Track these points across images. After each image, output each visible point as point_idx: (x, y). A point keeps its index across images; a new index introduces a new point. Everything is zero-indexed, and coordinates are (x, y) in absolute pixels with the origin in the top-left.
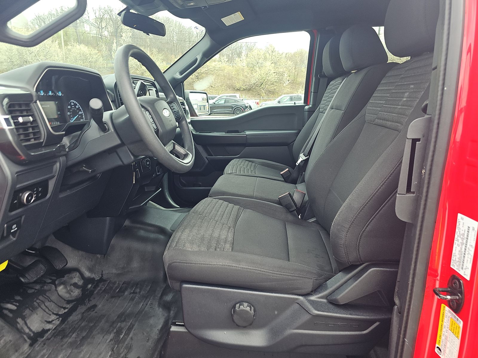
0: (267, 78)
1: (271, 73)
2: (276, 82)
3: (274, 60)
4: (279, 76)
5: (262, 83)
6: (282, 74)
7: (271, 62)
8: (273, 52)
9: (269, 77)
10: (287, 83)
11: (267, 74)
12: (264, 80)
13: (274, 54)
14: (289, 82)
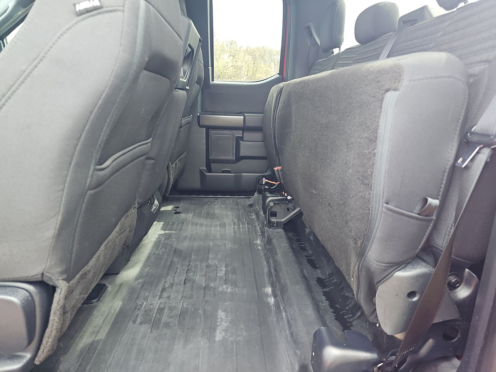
0: (225, 71)
1: (229, 66)
2: (234, 76)
3: (232, 53)
4: (237, 70)
5: (220, 76)
6: (240, 68)
7: (230, 55)
8: (231, 44)
9: (226, 70)
10: (245, 78)
11: (225, 67)
12: (222, 73)
13: (232, 46)
14: (247, 77)
